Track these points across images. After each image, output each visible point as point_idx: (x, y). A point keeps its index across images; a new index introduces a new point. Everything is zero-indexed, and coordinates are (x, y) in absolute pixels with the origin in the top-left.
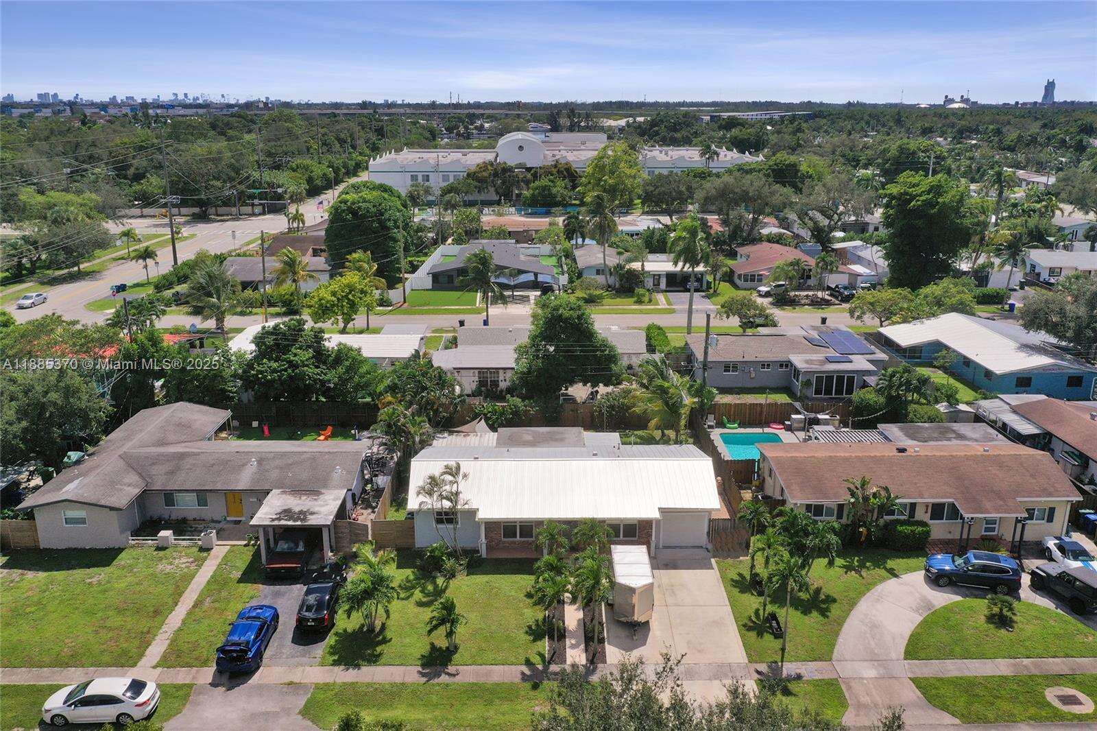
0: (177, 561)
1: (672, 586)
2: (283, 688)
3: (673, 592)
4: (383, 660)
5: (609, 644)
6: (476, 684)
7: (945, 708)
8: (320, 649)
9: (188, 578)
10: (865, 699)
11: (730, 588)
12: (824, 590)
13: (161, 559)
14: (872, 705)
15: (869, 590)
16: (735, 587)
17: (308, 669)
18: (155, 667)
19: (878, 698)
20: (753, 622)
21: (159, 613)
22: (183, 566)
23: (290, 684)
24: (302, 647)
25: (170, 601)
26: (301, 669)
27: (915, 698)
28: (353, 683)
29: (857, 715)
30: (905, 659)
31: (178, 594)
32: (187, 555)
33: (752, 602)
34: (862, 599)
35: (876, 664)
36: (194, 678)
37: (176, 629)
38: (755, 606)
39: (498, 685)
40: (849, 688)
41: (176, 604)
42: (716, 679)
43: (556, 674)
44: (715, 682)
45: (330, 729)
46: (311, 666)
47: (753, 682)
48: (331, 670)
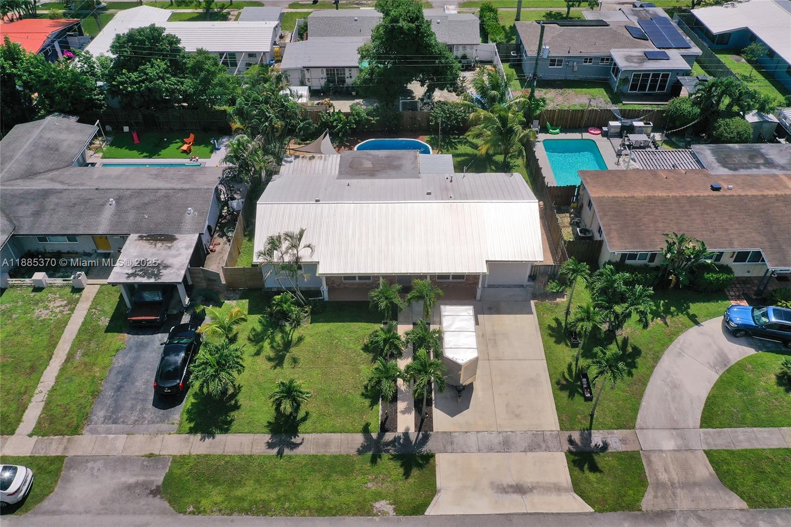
0: (51, 305)
1: (494, 335)
2: (144, 461)
3: (495, 343)
4: (234, 427)
5: (436, 407)
6: (316, 456)
7: (733, 488)
8: (178, 414)
9: (62, 325)
10: (663, 477)
11: (547, 338)
12: (631, 341)
13: (37, 303)
14: (669, 484)
15: (671, 341)
16: (551, 335)
17: (167, 436)
18: (30, 435)
19: (675, 476)
20: (566, 380)
21: (35, 369)
22: (57, 310)
23: (151, 456)
24: (162, 411)
25: (45, 355)
26: (160, 437)
27: (708, 474)
28: (206, 456)
29: (656, 497)
30: (701, 427)
31: (52, 345)
32: (61, 297)
33: (567, 354)
34: (666, 353)
35: (674, 432)
36: (65, 449)
37: (49, 388)
38: (569, 360)
39: (336, 457)
40: (650, 462)
41: (51, 358)
42: (531, 450)
43: (388, 444)
44: (530, 454)
45: (185, 513)
46: (170, 434)
47: (563, 454)
48: (187, 439)
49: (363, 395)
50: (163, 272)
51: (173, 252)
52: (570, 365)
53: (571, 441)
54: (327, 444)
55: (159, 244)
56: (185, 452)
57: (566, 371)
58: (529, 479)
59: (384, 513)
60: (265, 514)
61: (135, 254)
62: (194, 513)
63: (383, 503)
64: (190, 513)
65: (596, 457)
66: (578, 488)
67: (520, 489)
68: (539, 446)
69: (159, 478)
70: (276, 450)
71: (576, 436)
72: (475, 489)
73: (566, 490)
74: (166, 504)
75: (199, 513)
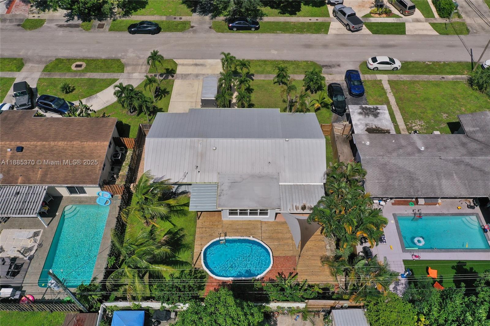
41: (397, 104)
44: (189, 73)
45: (310, 61)
47: (177, 73)
49: (253, 90)
50: (360, 111)
51: (363, 122)
52: (160, 100)
53: (173, 76)
54: (265, 77)
55: (374, 127)
57: (163, 98)
58: (192, 67)
60: (283, 61)
61: (383, 121)
62: (307, 61)
65: (166, 72)
66: (176, 65)
67: (196, 65)
68: (185, 75)
71: (170, 77)
72: (212, 65)
73: (180, 64)
74: (318, 63)
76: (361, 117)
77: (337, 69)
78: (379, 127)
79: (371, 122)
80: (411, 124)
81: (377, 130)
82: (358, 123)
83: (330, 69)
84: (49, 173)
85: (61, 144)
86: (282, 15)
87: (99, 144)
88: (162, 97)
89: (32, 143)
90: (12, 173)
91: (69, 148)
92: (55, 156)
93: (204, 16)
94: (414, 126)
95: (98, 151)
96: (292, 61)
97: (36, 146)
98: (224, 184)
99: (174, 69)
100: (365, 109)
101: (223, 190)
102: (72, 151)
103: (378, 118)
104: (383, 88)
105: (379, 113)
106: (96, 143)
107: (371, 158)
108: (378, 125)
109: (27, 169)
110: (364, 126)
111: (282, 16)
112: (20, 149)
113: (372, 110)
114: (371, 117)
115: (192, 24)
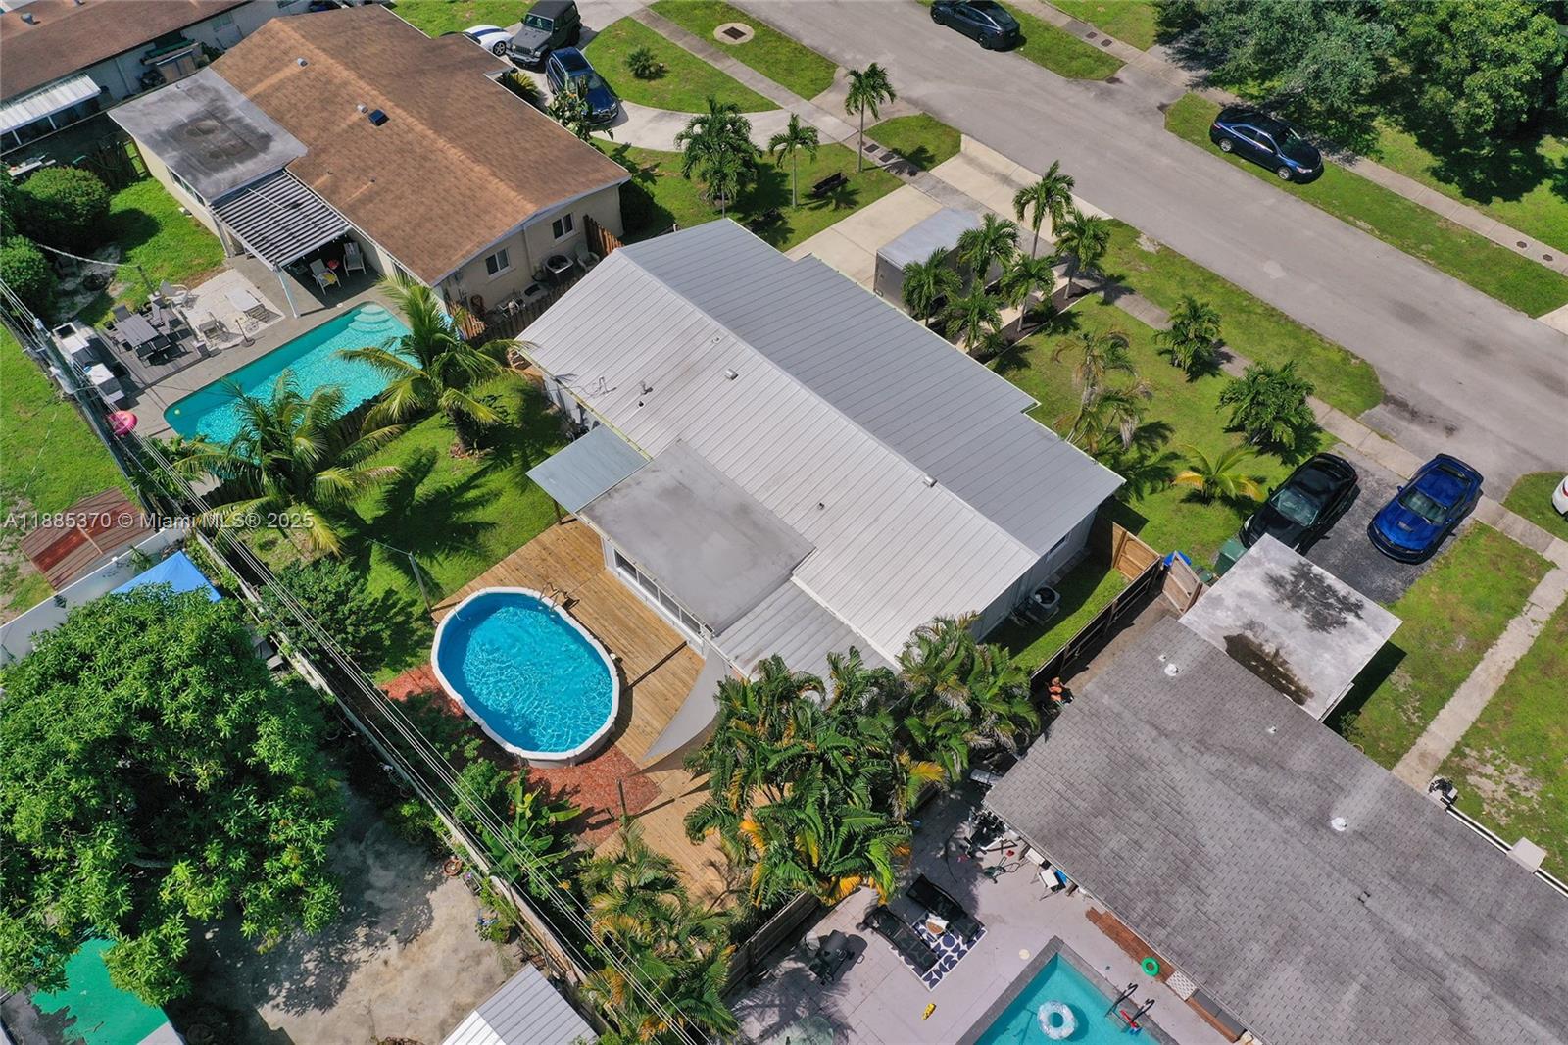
18: (1554, 564)
23: (1383, 437)
31: (1508, 693)
36: (1502, 516)
37: (1518, 618)
41: (1512, 671)
42: (957, 191)
43: (1095, 280)
44: (962, 189)
45: (1363, 361)
46: (1349, 445)
47: (932, 171)
48: (1329, 425)
50: (1286, 574)
51: (1251, 611)
53: (912, 174)
55: (1269, 649)
56: (1337, 414)
57: (824, 209)
59: (1151, 241)
60: (1274, 309)
61: (1327, 656)
62: (1353, 355)
63: (1145, 248)
64: (1357, 358)
65: (908, 154)
66: (954, 151)
68: (944, 188)
69: (1379, 410)
70: (1224, 349)
71: (903, 173)
73: (965, 156)
74: (1381, 381)
75: (1347, 352)
76: (1265, 592)
77: (1427, 436)
78: (1285, 662)
79: (1279, 630)
80: (1483, 761)
81: (1269, 665)
82: (1230, 601)
83: (1404, 424)
84: (377, 201)
85: (454, 153)
86: (1434, 181)
87: (515, 201)
88: (827, 204)
89: (410, 119)
90: (324, 156)
91: (459, 172)
92: (421, 173)
93: (1182, 67)
94: (1481, 775)
95: (499, 215)
96: (1300, 327)
97: (410, 130)
98: (657, 474)
99: (937, 158)
100: (1309, 581)
101: (639, 484)
102: (456, 182)
103: (1317, 635)
104: (1524, 593)
105: (1344, 623)
106: (513, 194)
107: (1117, 708)
108: (1289, 654)
109: (353, 166)
110: (1239, 624)
111: (1429, 186)
112: (380, 118)
113: (1331, 601)
114: (1300, 617)
115: (1120, 74)
